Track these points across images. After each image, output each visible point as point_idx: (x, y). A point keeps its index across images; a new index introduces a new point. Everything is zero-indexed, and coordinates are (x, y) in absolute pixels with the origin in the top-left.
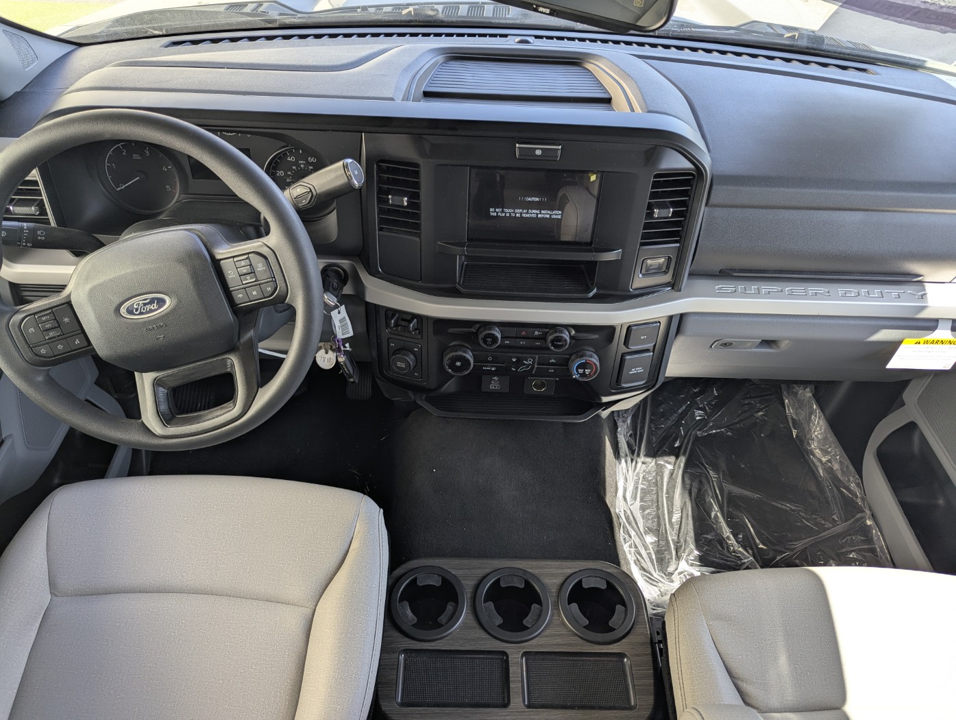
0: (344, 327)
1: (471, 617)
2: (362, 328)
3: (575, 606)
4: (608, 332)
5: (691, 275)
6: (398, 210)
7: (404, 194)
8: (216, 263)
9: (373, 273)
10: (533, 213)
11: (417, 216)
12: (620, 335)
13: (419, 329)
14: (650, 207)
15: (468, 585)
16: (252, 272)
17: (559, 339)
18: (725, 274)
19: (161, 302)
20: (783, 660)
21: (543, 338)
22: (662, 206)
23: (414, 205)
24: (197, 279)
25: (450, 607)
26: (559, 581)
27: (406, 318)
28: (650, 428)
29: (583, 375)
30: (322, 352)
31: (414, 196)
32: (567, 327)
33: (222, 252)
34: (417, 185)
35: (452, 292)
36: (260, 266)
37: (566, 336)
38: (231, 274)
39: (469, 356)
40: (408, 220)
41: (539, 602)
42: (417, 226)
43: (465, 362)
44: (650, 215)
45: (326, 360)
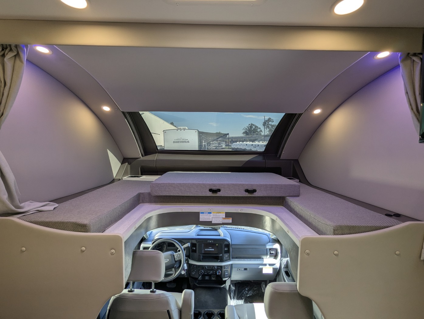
0: (186, 267)
1: (203, 318)
2: (188, 268)
3: (219, 316)
4: (221, 267)
5: (232, 258)
6: (194, 250)
7: (194, 247)
8: (174, 255)
9: (190, 259)
10: (210, 250)
11: (196, 250)
12: (223, 267)
13: (196, 267)
14: (224, 248)
15: (203, 313)
16: (178, 256)
17: (215, 268)
18: (237, 258)
19: (167, 260)
20: (246, 315)
21: (213, 268)
22: (226, 248)
23: (196, 249)
24: (172, 257)
25: (200, 316)
26: (217, 312)
27: (194, 265)
28: (237, 294)
29: (219, 274)
30: (182, 271)
31: (196, 248)
32: (216, 266)
33: (175, 254)
34: (196, 246)
35: (200, 261)
36: (179, 255)
37: (216, 267)
38: (175, 257)
39: (203, 271)
40: (195, 251)
41: (214, 315)
42: (196, 252)
43: (202, 272)
44: (224, 249)
45: (183, 273)
